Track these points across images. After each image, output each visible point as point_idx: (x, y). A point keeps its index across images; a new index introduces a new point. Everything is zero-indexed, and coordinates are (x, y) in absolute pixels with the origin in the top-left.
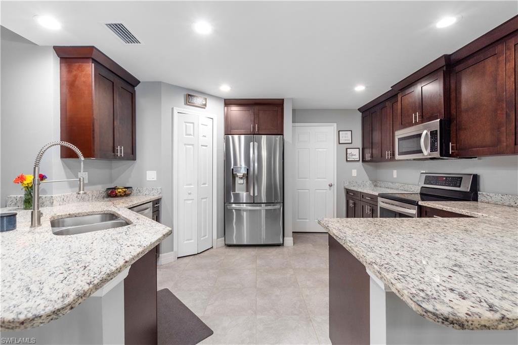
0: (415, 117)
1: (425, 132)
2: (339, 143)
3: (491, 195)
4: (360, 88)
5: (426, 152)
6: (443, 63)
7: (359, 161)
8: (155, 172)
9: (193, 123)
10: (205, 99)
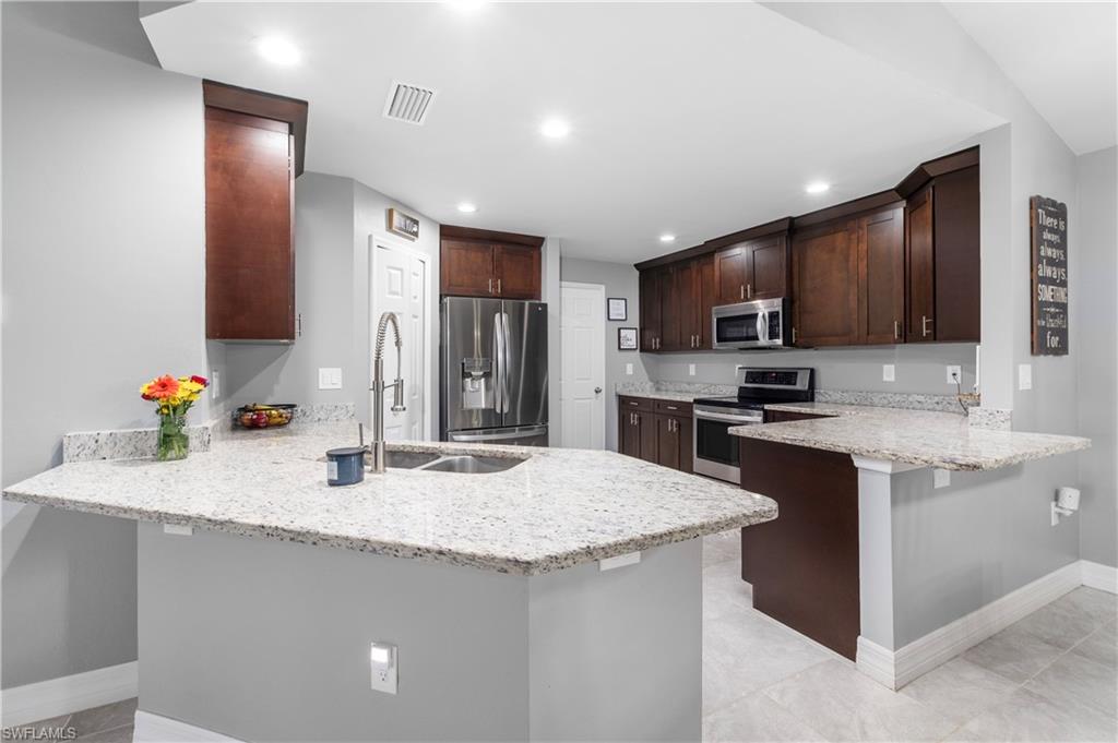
0: (746, 290)
1: (761, 313)
2: (609, 319)
3: (830, 393)
5: (763, 341)
6: (786, 226)
7: (636, 349)
8: (340, 369)
9: (401, 270)
10: (416, 222)
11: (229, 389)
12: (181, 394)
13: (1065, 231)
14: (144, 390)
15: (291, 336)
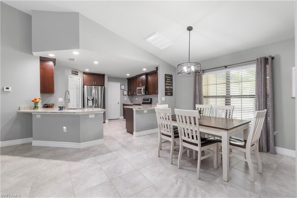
0: (141, 85)
1: (142, 89)
2: (121, 89)
3: (154, 102)
4: (128, 75)
5: (143, 93)
6: (145, 74)
7: (127, 95)
8: (62, 98)
9: (74, 81)
10: (78, 72)
11: (42, 102)
12: (38, 101)
13: (172, 79)
14: (32, 100)
15: (54, 93)
